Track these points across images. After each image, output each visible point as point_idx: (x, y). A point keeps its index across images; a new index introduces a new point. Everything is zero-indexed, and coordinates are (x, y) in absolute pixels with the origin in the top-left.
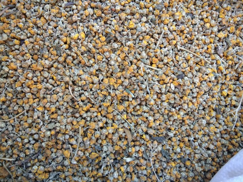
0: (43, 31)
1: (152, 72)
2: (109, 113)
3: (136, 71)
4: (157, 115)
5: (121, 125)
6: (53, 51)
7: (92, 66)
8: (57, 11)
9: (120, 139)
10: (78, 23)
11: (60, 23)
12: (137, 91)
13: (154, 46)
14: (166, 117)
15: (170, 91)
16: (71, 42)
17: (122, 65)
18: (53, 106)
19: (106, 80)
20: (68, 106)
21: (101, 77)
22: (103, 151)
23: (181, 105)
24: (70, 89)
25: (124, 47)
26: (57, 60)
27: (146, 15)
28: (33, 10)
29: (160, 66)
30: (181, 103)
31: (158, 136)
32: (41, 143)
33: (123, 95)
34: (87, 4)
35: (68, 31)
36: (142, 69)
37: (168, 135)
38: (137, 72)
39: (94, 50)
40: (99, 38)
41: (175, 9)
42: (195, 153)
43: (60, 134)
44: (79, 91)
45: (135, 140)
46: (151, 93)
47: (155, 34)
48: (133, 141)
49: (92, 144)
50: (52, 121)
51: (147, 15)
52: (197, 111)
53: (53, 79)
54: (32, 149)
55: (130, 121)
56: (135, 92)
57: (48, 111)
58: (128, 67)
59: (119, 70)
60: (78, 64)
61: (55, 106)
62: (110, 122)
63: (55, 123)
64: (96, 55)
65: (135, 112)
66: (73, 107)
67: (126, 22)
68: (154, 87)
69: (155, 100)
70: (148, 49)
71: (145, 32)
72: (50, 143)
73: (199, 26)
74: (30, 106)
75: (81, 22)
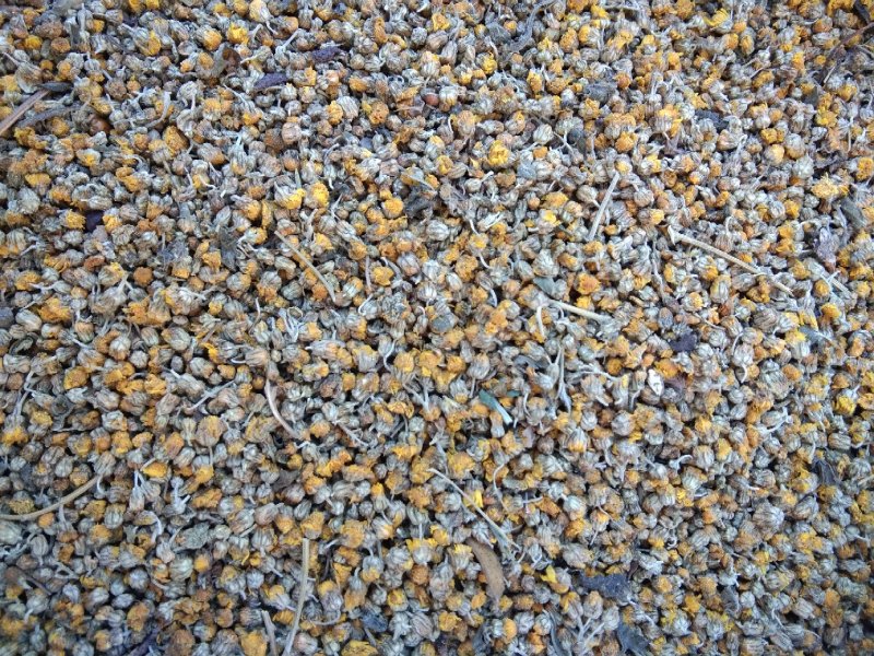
0: (174, 178)
1: (577, 329)
2: (417, 485)
3: (519, 323)
4: (601, 493)
5: (461, 529)
6: (208, 251)
7: (352, 304)
8: (227, 104)
9: (459, 585)
10: (305, 150)
11: (238, 148)
12: (523, 401)
13: (584, 230)
14: (632, 497)
15: (645, 398)
16: (276, 221)
17: (466, 300)
18: (206, 459)
19: (406, 360)
20: (261, 459)
21: (386, 348)
22: (392, 634)
23: (690, 452)
24: (271, 394)
25: (471, 233)
26: (223, 284)
27: (552, 117)
28: (134, 102)
29: (605, 304)
30: (687, 445)
31: (604, 571)
32: (157, 604)
33: (469, 414)
34: (335, 79)
35: (265, 179)
36: (538, 315)
37: (642, 569)
38: (523, 328)
39: (360, 247)
40: (379, 203)
41: (654, 97)
42: (743, 636)
43: (227, 569)
44: (305, 399)
45: (516, 588)
46: (573, 408)
47: (586, 188)
48: (509, 593)
49: (349, 608)
50: (201, 517)
51: (554, 120)
52: (747, 475)
53: (205, 355)
54: (122, 627)
55: (495, 513)
56: (514, 404)
57: (185, 478)
58: (488, 308)
59: (453, 320)
60: (301, 298)
61: (213, 459)
62: (420, 518)
63: (212, 526)
64: (367, 266)
65: (517, 478)
66: (278, 464)
67: (478, 144)
68: (585, 383)
69: (590, 433)
70: (560, 241)
71: (548, 180)
72: (192, 606)
73: (746, 155)
74: (118, 460)
75: (313, 144)
